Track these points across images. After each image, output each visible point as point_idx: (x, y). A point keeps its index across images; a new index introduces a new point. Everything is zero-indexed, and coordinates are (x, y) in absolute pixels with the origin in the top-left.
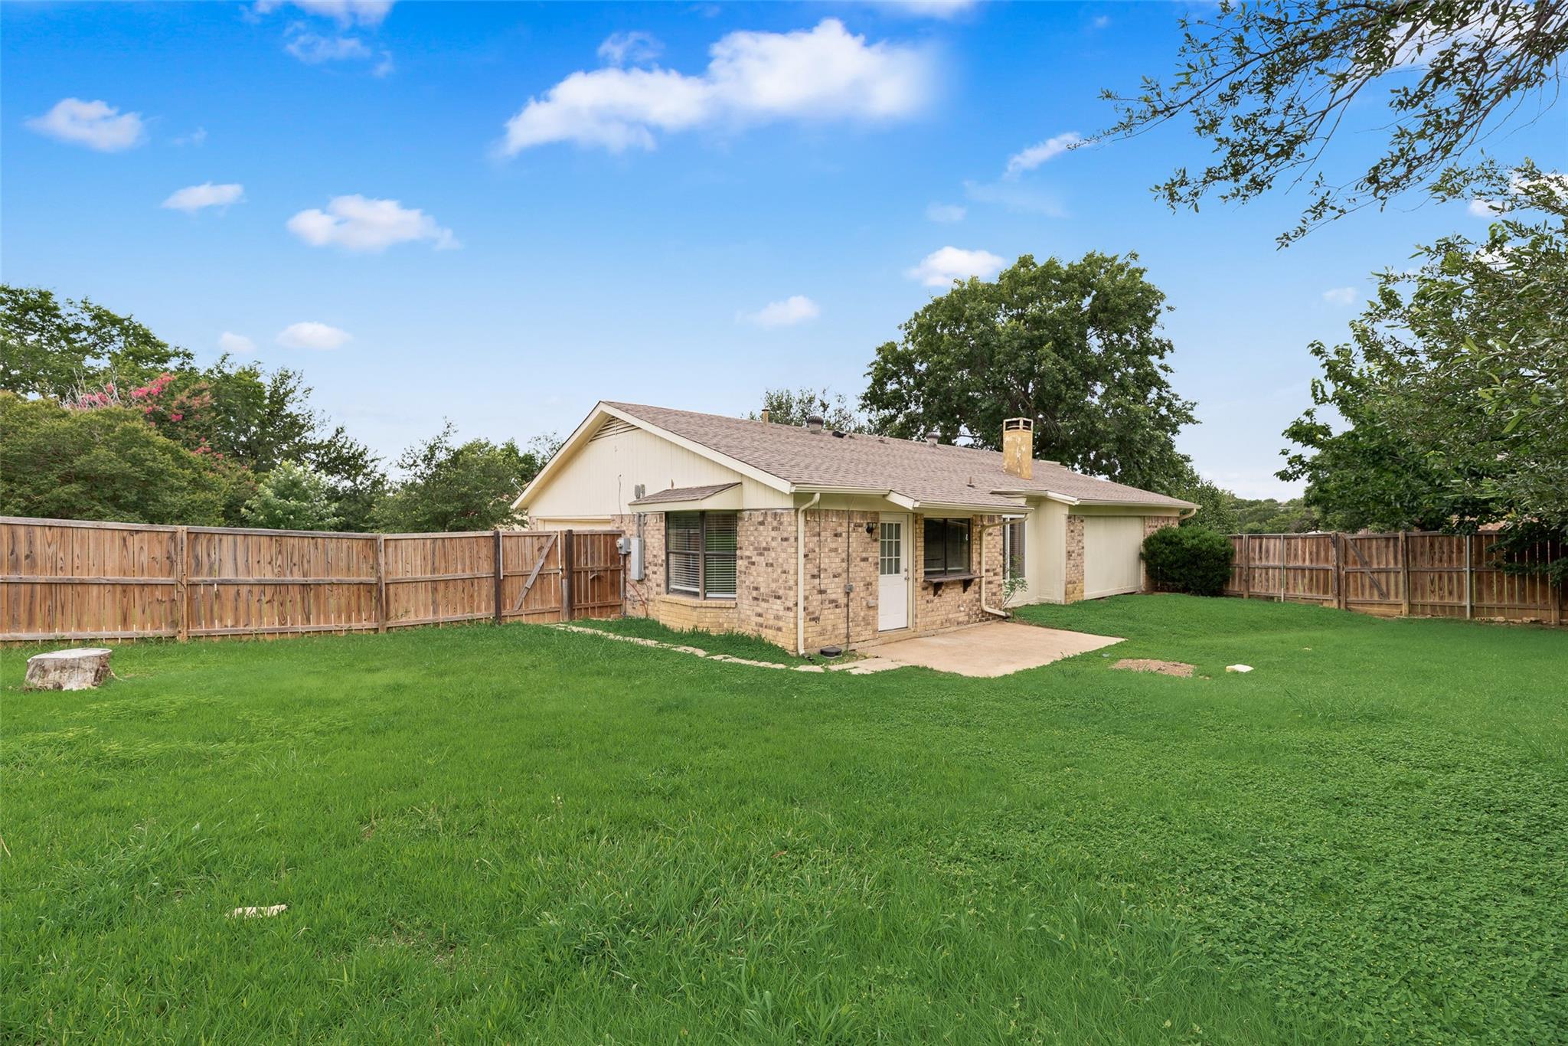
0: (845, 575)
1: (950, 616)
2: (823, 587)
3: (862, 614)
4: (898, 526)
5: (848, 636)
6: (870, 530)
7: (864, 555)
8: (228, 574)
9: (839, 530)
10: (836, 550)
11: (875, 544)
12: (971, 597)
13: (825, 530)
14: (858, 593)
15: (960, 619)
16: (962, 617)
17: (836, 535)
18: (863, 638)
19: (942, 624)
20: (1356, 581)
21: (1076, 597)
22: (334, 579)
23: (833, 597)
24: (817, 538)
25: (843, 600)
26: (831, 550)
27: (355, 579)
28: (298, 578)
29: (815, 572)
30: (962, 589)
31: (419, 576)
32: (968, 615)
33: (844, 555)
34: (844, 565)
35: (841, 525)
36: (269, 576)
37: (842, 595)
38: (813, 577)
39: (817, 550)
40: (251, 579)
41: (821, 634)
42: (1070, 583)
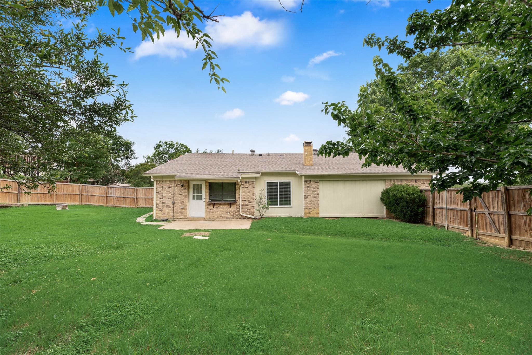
0: (173, 199)
1: (223, 215)
2: (164, 202)
3: (180, 210)
4: (201, 185)
5: (173, 216)
6: (182, 186)
7: (181, 193)
8: (112, 195)
9: (170, 186)
10: (169, 191)
11: (185, 190)
12: (235, 209)
13: (165, 186)
14: (178, 204)
15: (228, 217)
16: (229, 216)
17: (169, 187)
18: (180, 218)
19: (218, 217)
20: (482, 219)
21: (313, 215)
22: (128, 197)
23: (168, 205)
24: (162, 188)
25: (171, 206)
26: (167, 191)
27: (132, 197)
28: (122, 196)
29: (161, 197)
30: (229, 206)
31: (143, 197)
32: (233, 216)
33: (172, 193)
34: (172, 196)
35: (171, 184)
36: (118, 196)
37: (171, 204)
38: (160, 198)
39: (162, 191)
40: (115, 196)
41: (163, 215)
42: (307, 209)
